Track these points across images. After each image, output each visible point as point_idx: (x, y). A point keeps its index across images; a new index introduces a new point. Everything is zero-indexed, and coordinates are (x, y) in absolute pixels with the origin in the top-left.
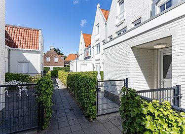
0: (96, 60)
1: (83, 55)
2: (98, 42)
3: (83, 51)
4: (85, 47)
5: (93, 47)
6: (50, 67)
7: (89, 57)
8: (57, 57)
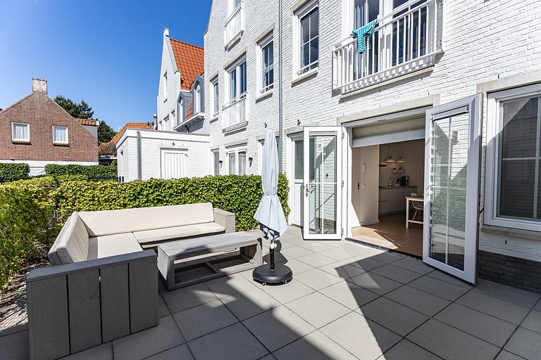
0: (228, 133)
1: (173, 119)
2: (236, 52)
3: (173, 104)
4: (178, 89)
5: (215, 80)
6: (30, 163)
7: (198, 123)
8: (63, 126)
